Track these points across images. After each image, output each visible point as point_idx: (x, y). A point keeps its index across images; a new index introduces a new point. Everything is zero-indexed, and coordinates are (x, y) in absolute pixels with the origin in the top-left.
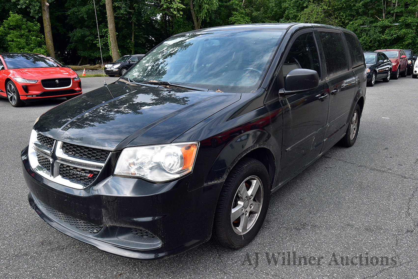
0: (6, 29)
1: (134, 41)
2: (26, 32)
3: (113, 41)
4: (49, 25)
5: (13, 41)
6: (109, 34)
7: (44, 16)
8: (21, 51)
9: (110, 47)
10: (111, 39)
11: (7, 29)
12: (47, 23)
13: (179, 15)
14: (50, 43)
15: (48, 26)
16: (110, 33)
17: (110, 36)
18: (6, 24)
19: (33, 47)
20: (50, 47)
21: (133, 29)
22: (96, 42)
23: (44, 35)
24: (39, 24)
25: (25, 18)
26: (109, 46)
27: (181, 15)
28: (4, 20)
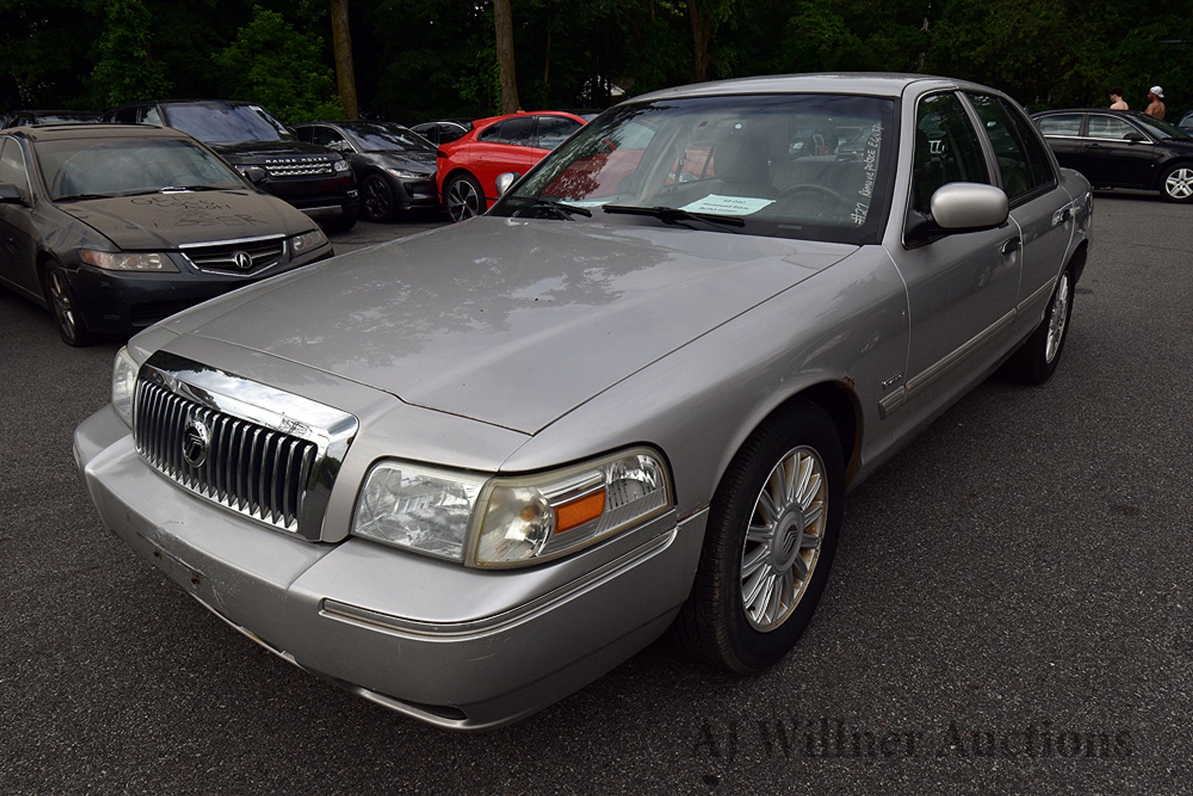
0: (244, 50)
1: (548, 82)
2: (293, 60)
3: (506, 84)
4: (348, 41)
5: (264, 83)
6: (496, 67)
7: (335, 18)
8: (285, 110)
9: (498, 100)
10: (503, 77)
11: (248, 50)
12: (344, 35)
13: (676, 11)
14: (350, 89)
15: (346, 45)
16: (501, 62)
17: (502, 70)
18: (245, 39)
19: (310, 99)
20: (350, 99)
21: (548, 49)
22: (458, 86)
23: (334, 67)
24: (321, 38)
25: (289, 23)
26: (496, 97)
27: (681, 10)
28: (241, 27)
